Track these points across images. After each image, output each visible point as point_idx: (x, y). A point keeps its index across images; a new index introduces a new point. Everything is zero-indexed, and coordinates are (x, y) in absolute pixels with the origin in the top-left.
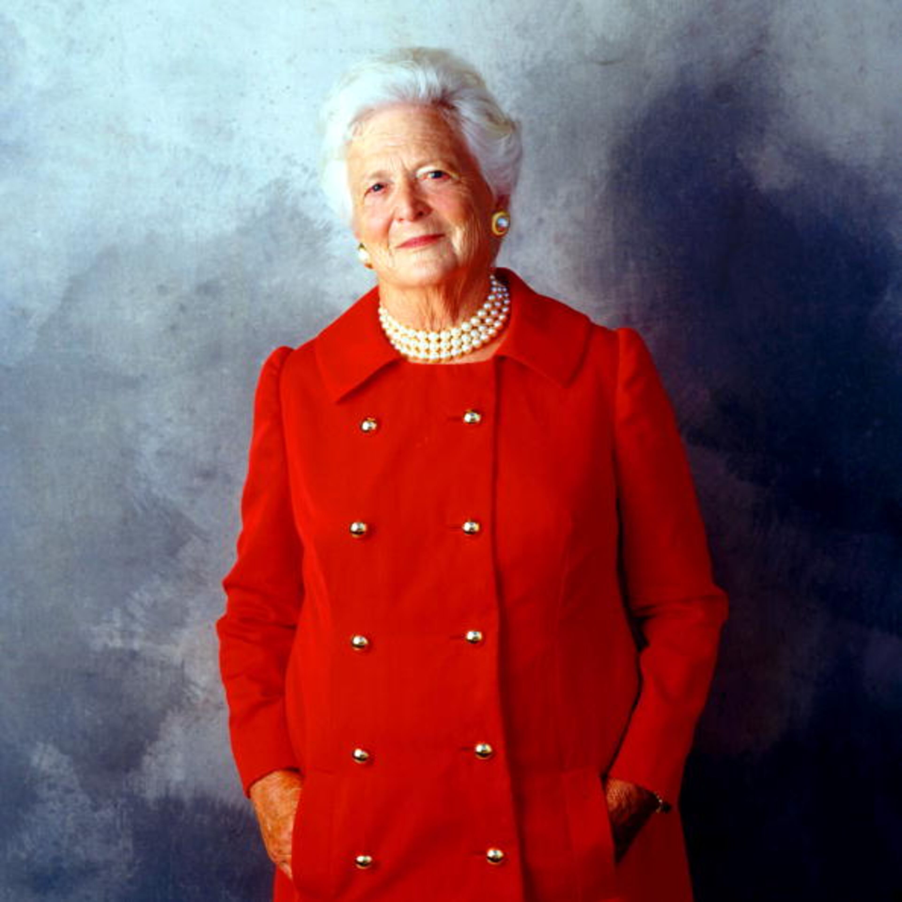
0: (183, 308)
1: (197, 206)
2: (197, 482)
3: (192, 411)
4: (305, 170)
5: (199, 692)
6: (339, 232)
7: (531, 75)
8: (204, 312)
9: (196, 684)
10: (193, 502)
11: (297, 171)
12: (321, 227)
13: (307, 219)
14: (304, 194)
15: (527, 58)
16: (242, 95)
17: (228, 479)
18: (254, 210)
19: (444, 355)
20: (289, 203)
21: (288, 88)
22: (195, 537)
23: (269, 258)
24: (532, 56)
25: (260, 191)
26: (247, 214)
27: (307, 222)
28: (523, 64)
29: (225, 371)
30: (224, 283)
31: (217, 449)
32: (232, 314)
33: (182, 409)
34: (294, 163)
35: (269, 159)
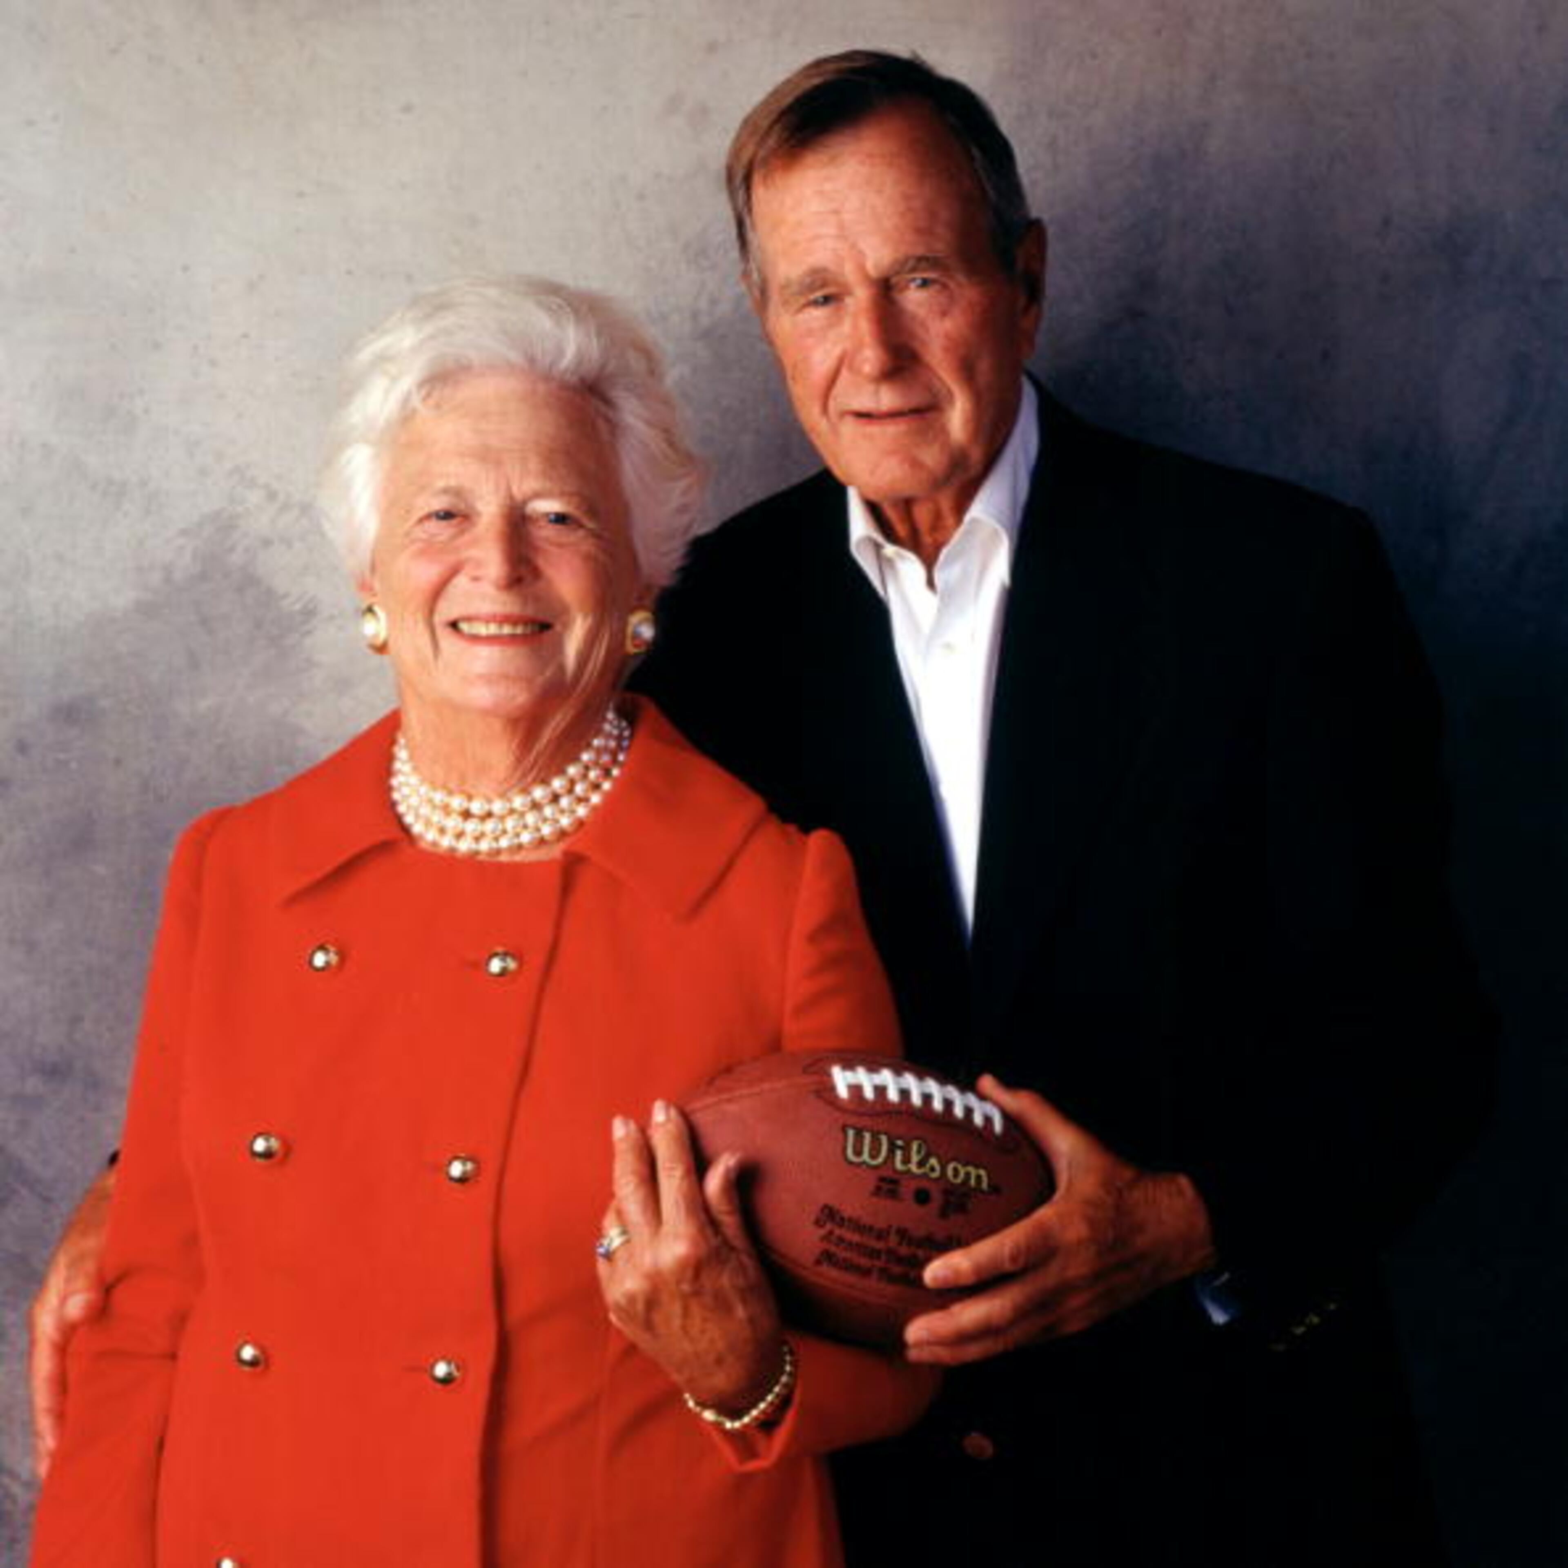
0: (22, 748)
1: (60, 558)
2: (33, 1084)
3: (31, 946)
4: (272, 496)
5: (17, 1489)
6: (332, 618)
7: (706, 335)
8: (62, 756)
9: (13, 1475)
10: (24, 1124)
11: (254, 497)
12: (298, 607)
13: (270, 592)
14: (267, 543)
15: (703, 304)
16: (157, 346)
17: (94, 1083)
18: (168, 570)
19: (484, 846)
20: (236, 558)
21: (245, 336)
22: (24, 1192)
23: (194, 664)
24: (714, 302)
25: (184, 532)
26: (156, 578)
27: (270, 596)
28: (695, 316)
29: (101, 870)
30: (105, 703)
31: (76, 1020)
32: (118, 762)
33: (12, 941)
34: (252, 483)
35: (203, 472)
